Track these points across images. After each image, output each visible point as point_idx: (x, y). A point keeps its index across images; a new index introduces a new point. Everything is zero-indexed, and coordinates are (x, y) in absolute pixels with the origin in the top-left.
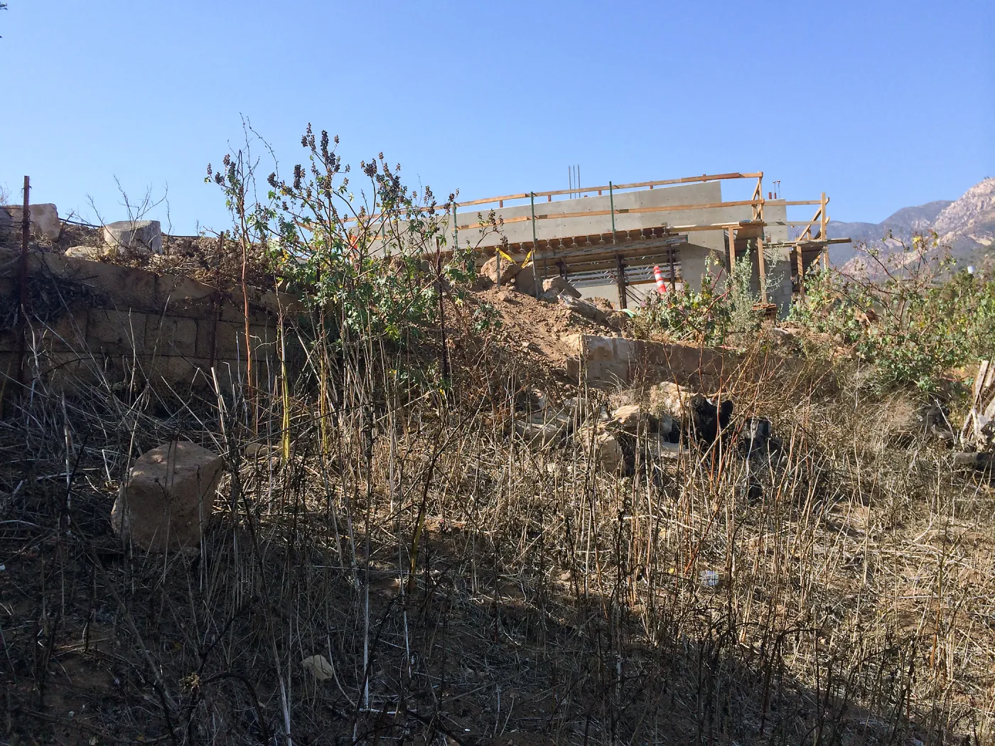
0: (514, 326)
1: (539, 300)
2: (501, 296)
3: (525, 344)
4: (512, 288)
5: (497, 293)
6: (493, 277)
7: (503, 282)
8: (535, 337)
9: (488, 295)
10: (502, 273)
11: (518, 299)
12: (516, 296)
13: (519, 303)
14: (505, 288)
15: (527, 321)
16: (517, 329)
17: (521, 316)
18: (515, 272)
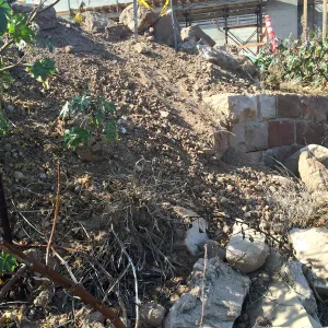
0: (151, 88)
1: (178, 51)
2: (139, 48)
3: (164, 114)
4: (150, 38)
5: (134, 43)
6: (131, 26)
7: (141, 31)
8: (175, 100)
9: (124, 47)
10: (139, 21)
11: (156, 51)
12: (154, 47)
13: (157, 55)
14: (142, 38)
15: (166, 78)
16: (155, 91)
17: (159, 72)
18: (154, 20)
